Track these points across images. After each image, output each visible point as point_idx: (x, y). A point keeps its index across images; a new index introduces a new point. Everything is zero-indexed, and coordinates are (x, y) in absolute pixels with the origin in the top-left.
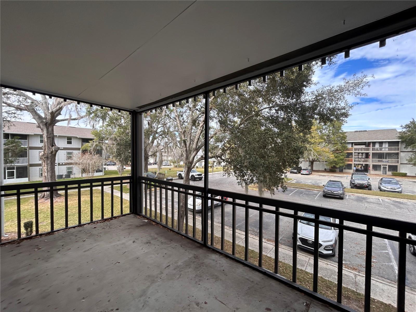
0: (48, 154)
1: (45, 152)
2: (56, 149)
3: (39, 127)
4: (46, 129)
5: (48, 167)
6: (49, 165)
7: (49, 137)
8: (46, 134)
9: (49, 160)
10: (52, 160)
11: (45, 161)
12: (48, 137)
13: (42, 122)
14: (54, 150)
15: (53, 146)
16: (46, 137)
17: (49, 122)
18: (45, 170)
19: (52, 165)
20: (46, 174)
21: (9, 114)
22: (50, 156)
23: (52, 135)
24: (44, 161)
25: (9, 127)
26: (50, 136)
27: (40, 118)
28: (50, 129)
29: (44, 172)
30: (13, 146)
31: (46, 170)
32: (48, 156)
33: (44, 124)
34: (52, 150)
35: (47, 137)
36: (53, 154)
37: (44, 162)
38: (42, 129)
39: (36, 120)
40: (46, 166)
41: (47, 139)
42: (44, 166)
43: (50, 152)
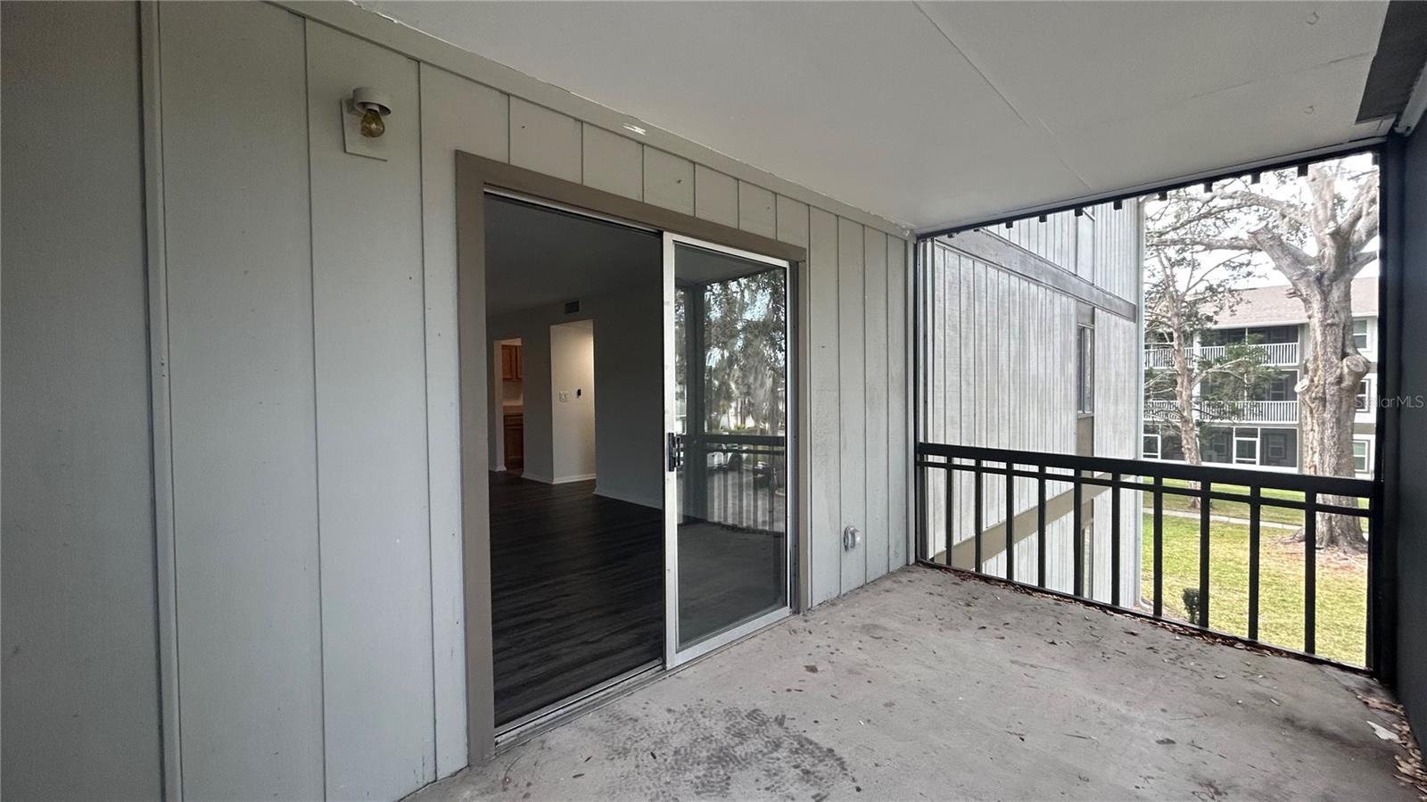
0: (1324, 385)
1: (1316, 379)
2: (1357, 365)
3: (1295, 293)
4: (1318, 297)
5: (1323, 432)
6: (1329, 425)
7: (1332, 325)
8: (1320, 315)
9: (1330, 408)
10: (1339, 408)
11: (1314, 411)
12: (1328, 325)
13: (1306, 274)
14: (1346, 370)
15: (1344, 355)
16: (1317, 325)
17: (1332, 269)
18: (1312, 443)
19: (1339, 428)
20: (1317, 458)
21: (1234, 268)
22: (1332, 395)
23: (1343, 316)
24: (1311, 412)
25: (1234, 308)
26: (1336, 320)
27: (1299, 261)
28: (1336, 294)
29: (1310, 452)
30: (1239, 365)
31: (1315, 444)
32: (1324, 393)
33: (1312, 279)
34: (1338, 371)
35: (1322, 325)
36: (1343, 385)
37: (1312, 417)
38: (1305, 301)
39: (1284, 272)
40: (1316, 428)
41: (1324, 334)
42: (1312, 430)
43: (1331, 379)
